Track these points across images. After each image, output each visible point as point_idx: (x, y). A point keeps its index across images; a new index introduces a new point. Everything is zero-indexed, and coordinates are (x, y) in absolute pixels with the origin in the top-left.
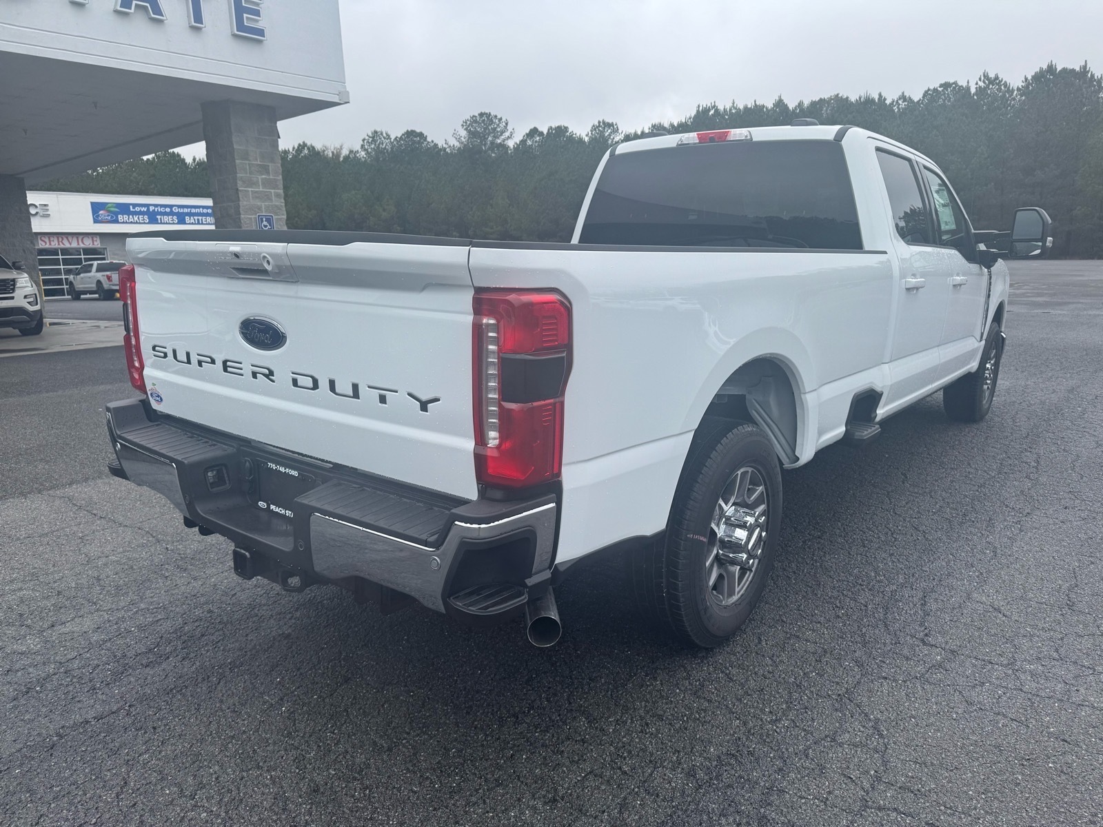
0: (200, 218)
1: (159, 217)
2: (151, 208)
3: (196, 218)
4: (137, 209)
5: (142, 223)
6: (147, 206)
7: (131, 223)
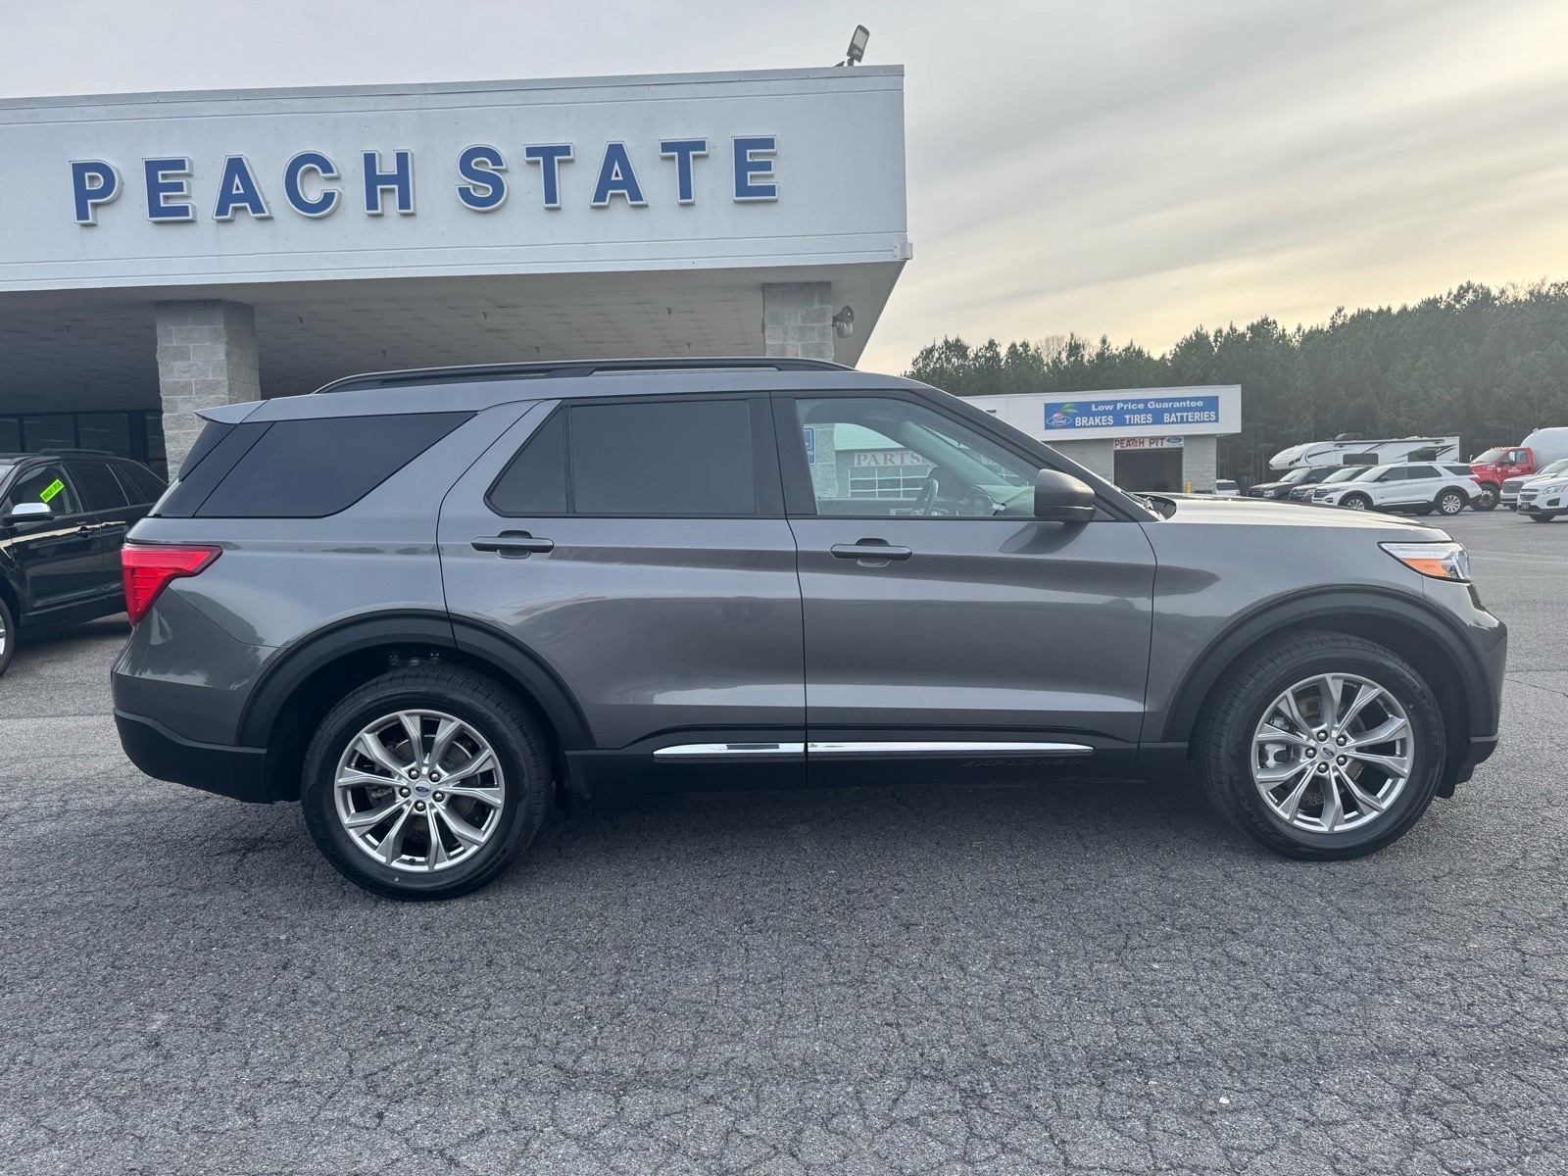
0: (1185, 414)
1: (1127, 417)
2: (1119, 406)
3: (1179, 414)
4: (1101, 408)
5: (1105, 426)
6: (1114, 403)
7: (1091, 426)
